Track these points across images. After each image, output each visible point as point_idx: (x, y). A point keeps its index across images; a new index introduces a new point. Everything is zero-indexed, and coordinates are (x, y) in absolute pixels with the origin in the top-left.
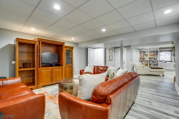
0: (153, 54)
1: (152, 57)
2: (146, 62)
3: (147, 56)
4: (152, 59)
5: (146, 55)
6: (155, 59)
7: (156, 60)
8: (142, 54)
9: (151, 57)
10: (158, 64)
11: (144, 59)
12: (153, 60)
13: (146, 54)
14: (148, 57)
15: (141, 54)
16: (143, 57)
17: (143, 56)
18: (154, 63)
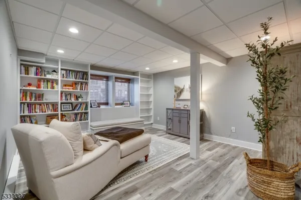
0: (72, 79)
1: (70, 89)
2: (51, 107)
3: (53, 88)
4: (69, 97)
5: (48, 80)
6: (77, 98)
7: (80, 100)
8: (32, 74)
9: (67, 89)
10: (87, 113)
11: (40, 96)
12: (73, 100)
13: (49, 77)
14: (59, 88)
15: (27, 72)
16: (39, 86)
17: (35, 82)
18: (76, 112)
